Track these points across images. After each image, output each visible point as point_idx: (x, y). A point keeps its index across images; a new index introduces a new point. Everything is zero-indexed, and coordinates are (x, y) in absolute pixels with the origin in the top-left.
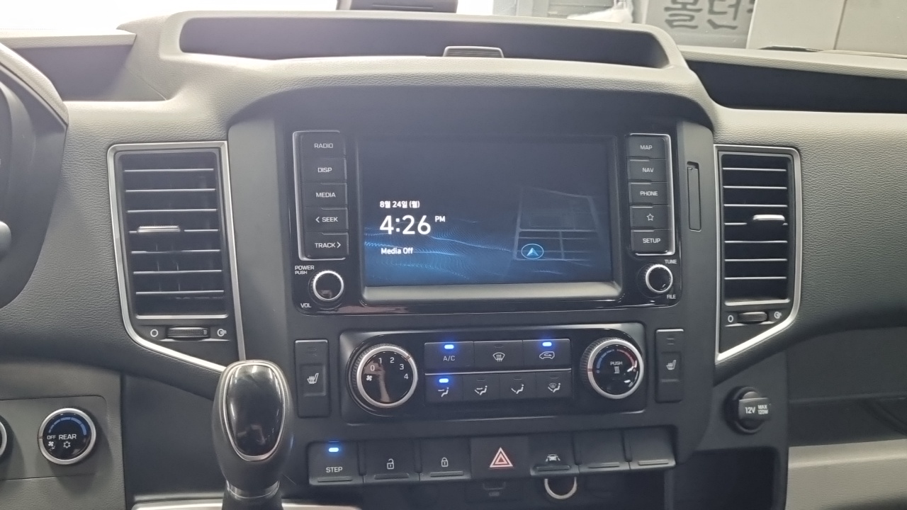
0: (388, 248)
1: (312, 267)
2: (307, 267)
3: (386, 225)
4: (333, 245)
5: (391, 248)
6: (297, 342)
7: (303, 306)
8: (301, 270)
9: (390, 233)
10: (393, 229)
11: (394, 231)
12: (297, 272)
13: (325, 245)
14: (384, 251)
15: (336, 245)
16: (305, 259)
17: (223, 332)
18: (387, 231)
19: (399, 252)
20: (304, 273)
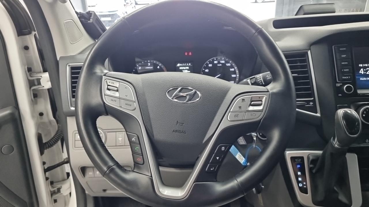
0: (362, 78)
1: (341, 84)
2: (340, 84)
3: (361, 71)
4: (348, 77)
5: (363, 78)
6: (338, 105)
7: (339, 95)
8: (338, 85)
9: (363, 74)
10: (363, 72)
11: (364, 73)
12: (337, 86)
13: (345, 78)
14: (361, 79)
15: (349, 77)
16: (339, 82)
17: (311, 103)
18: (362, 73)
19: (366, 79)
20: (339, 86)
